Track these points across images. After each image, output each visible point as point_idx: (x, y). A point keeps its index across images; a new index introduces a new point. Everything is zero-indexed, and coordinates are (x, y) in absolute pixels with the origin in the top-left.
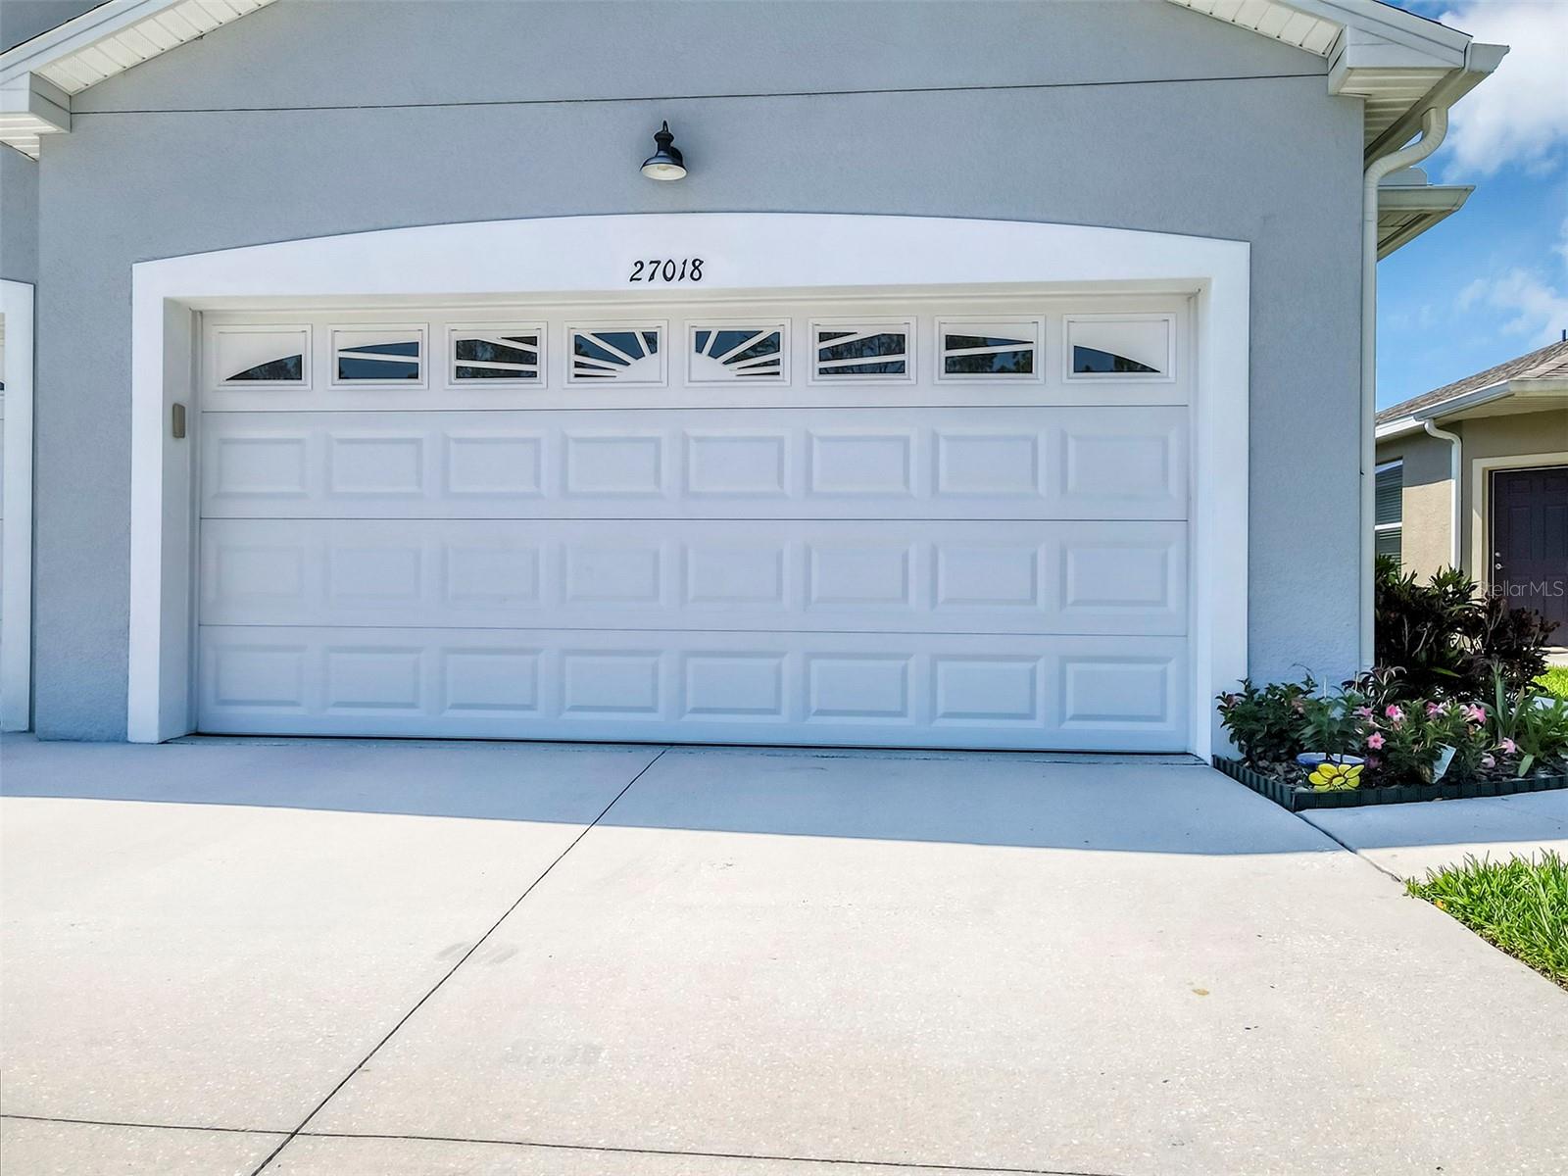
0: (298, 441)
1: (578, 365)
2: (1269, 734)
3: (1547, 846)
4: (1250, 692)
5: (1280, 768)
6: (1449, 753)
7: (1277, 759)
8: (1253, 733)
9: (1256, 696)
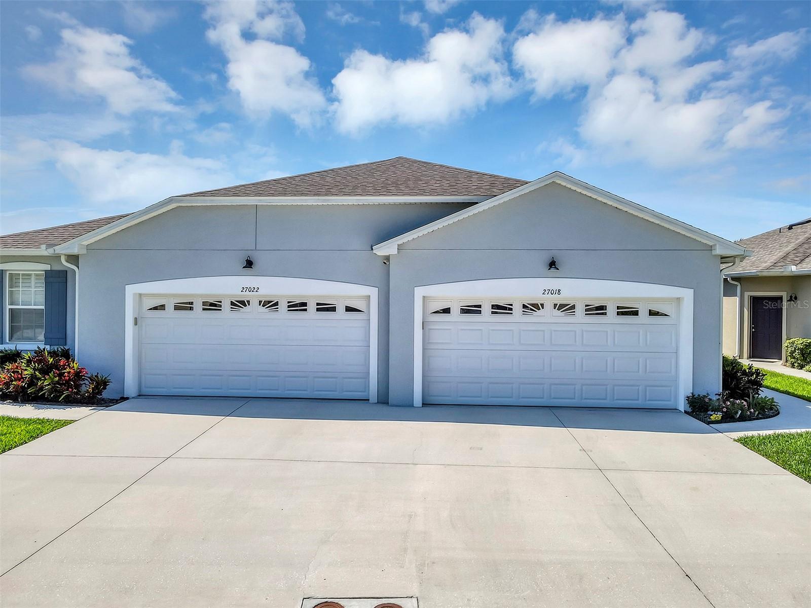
0: (450, 329)
1: (523, 311)
2: (699, 407)
3: (759, 432)
4: (693, 396)
5: (702, 414)
6: (740, 412)
7: (701, 412)
8: (695, 406)
9: (695, 397)
